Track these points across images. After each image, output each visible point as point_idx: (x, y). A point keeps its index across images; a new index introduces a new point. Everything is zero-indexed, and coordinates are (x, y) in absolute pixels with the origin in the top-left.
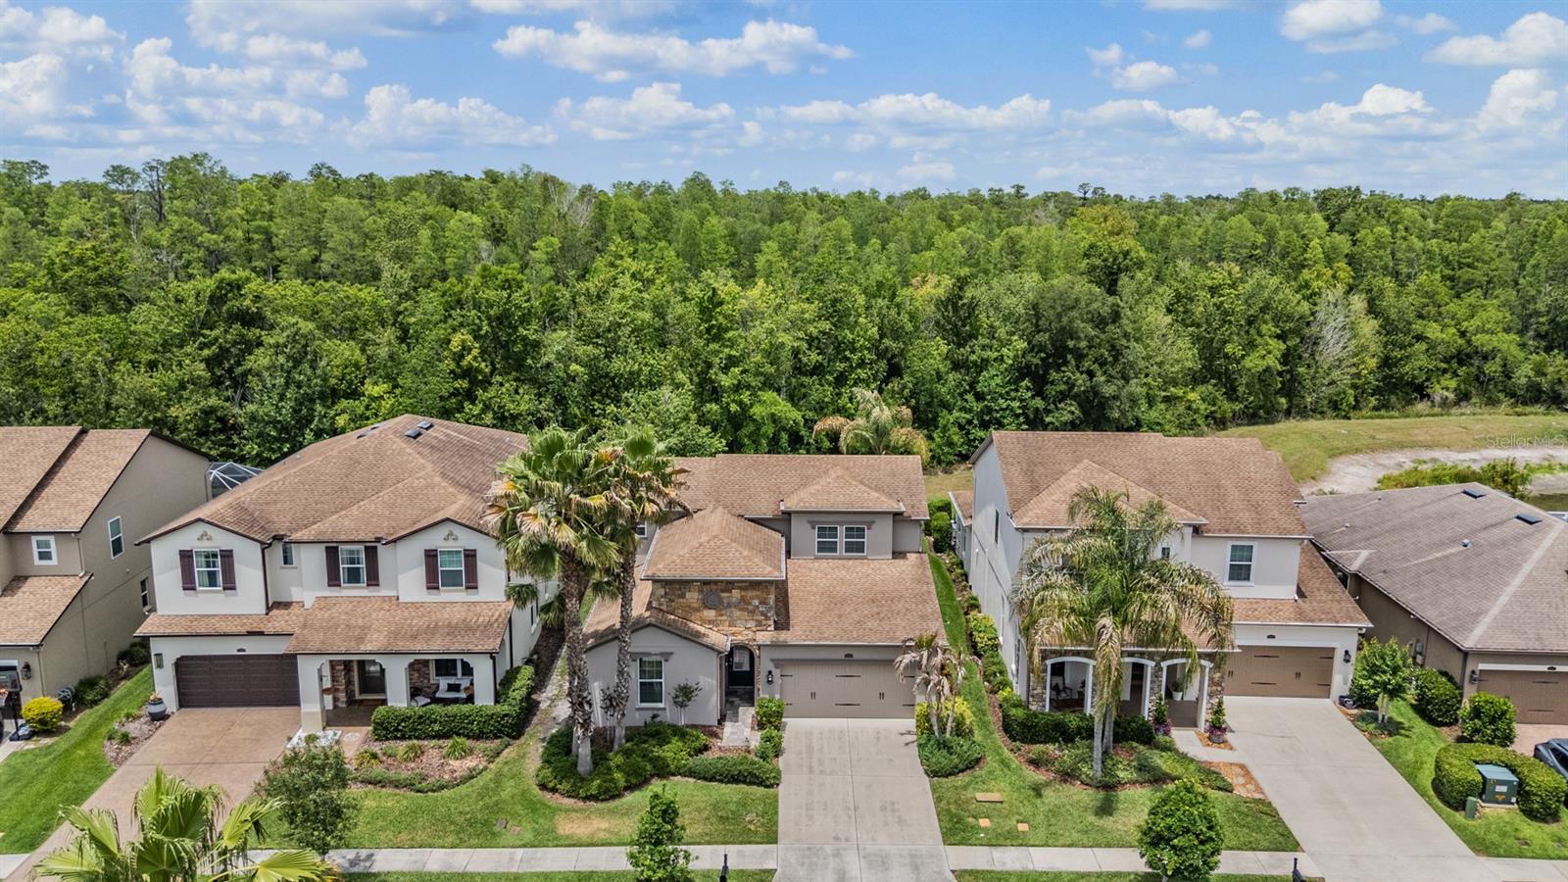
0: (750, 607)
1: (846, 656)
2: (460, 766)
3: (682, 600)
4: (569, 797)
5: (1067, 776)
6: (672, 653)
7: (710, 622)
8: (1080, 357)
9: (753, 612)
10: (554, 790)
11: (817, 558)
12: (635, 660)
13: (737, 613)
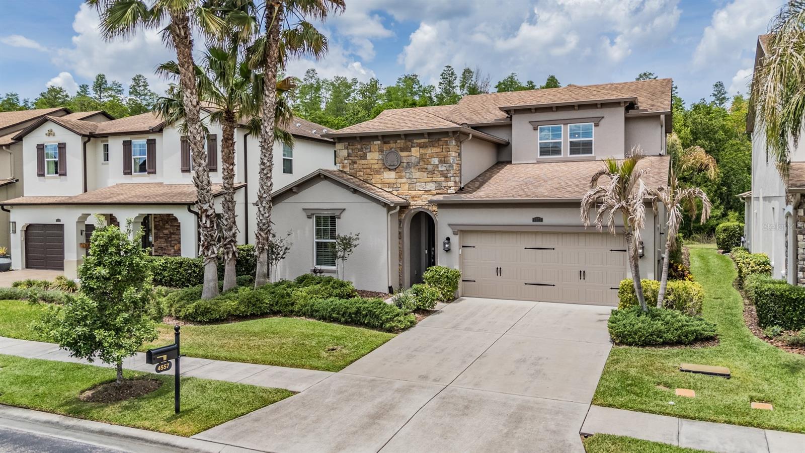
0: (430, 167)
1: (535, 220)
3: (363, 162)
6: (344, 210)
7: (390, 185)
9: (432, 173)
11: (538, 162)
12: (309, 217)
13: (416, 174)
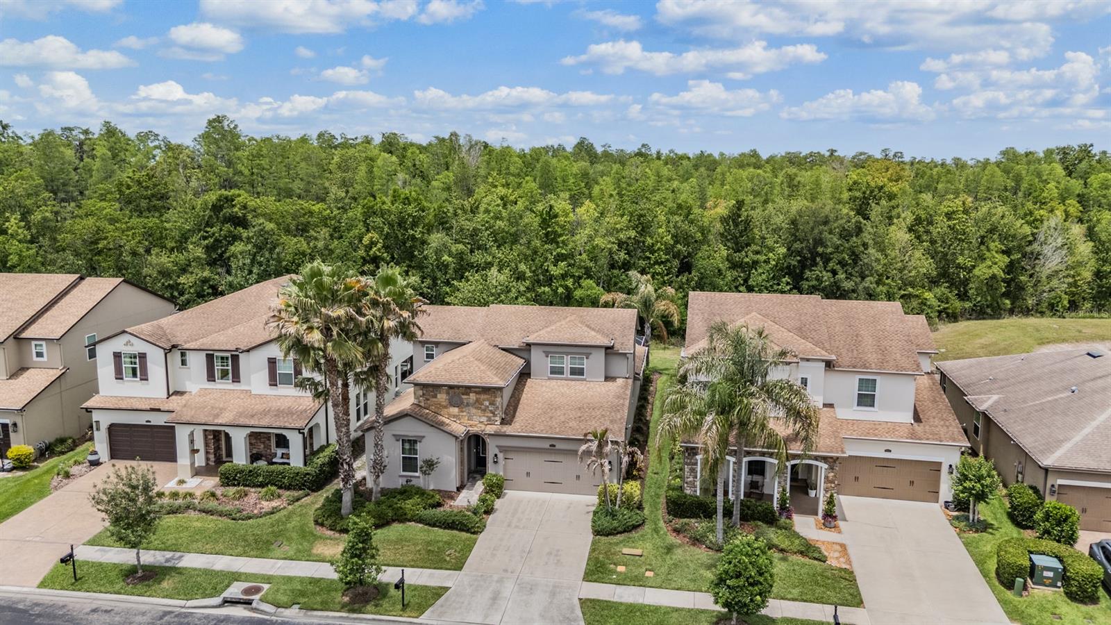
0: (483, 407)
1: (551, 446)
2: (267, 505)
3: (434, 399)
4: (331, 530)
5: (697, 541)
6: (424, 437)
7: (454, 416)
8: (827, 259)
9: (484, 410)
10: (322, 525)
11: (549, 379)
12: (398, 440)
13: (473, 411)
